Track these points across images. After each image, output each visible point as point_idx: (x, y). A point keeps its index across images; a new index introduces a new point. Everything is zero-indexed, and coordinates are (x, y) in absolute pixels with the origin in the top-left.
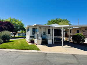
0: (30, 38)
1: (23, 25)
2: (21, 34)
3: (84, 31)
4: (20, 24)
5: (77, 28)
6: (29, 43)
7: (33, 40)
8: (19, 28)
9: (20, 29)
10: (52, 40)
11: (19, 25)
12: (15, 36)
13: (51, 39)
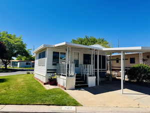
0: (48, 73)
1: (24, 46)
2: (19, 64)
3: (145, 60)
4: (18, 43)
5: (130, 53)
6: (45, 84)
7: (55, 77)
8: (16, 51)
9: (18, 53)
10: (95, 77)
11: (17, 45)
12: (6, 66)
13: (93, 76)
